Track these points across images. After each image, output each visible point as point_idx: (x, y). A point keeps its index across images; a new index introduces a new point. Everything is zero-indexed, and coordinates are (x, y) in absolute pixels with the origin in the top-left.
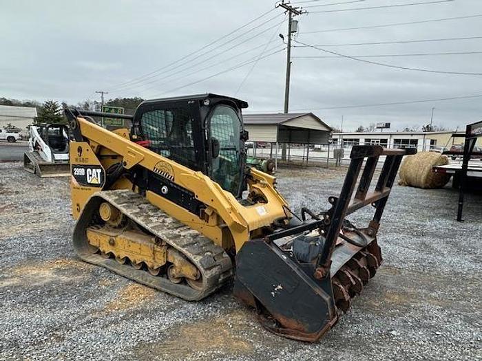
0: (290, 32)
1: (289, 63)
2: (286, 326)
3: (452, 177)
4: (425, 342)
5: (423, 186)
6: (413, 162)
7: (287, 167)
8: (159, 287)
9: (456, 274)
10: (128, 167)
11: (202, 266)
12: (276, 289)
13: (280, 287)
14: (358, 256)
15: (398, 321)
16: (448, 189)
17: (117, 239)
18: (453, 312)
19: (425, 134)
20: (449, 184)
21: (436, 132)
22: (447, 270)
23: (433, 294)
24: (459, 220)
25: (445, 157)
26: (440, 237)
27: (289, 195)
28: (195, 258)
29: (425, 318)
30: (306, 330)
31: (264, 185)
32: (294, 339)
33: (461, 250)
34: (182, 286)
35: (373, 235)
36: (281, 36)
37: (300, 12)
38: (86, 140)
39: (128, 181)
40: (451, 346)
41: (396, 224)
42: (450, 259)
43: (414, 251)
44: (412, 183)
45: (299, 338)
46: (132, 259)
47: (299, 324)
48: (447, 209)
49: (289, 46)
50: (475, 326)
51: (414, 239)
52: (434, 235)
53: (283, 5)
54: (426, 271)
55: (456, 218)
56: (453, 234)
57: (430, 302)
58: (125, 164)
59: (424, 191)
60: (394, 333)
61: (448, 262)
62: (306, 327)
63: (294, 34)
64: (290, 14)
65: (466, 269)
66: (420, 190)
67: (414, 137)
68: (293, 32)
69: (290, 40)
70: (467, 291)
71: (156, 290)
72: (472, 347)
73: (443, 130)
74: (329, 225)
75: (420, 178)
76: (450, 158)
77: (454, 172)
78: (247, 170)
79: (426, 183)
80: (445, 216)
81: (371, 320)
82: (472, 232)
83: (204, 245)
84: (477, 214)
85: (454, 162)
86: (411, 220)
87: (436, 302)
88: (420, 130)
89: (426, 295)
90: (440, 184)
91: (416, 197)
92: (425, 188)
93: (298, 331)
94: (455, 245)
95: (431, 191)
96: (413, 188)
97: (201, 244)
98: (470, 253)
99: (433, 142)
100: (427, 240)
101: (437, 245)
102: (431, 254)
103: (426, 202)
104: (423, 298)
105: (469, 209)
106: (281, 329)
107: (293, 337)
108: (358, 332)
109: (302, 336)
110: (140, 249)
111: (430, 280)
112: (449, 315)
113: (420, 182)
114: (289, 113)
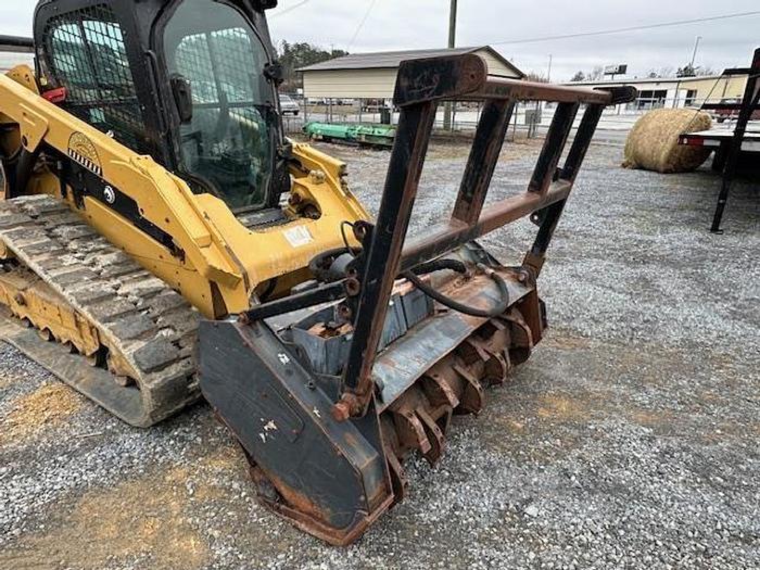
2: (293, 504)
3: (713, 153)
4: (595, 534)
5: (662, 169)
6: (650, 126)
7: (449, 141)
9: (693, 346)
10: (31, 148)
11: (138, 363)
12: (266, 428)
13: (271, 425)
14: (484, 332)
15: (550, 475)
16: (704, 172)
18: (674, 442)
19: (680, 81)
20: (707, 164)
21: (699, 77)
22: (676, 335)
23: (640, 398)
24: (715, 229)
25: (706, 117)
26: (675, 265)
27: (434, 189)
28: (124, 347)
29: (610, 462)
30: (327, 519)
31: (319, 180)
32: (308, 533)
33: (710, 292)
34: (131, 392)
35: (530, 281)
40: (652, 547)
41: (601, 241)
42: (686, 312)
43: (621, 296)
44: (645, 164)
45: (314, 533)
46: (55, 334)
47: (313, 504)
48: (696, 210)
50: (715, 487)
51: (628, 271)
52: (665, 261)
54: (635, 342)
55: (710, 226)
56: (698, 259)
57: (629, 418)
58: (25, 141)
59: (662, 176)
60: (531, 510)
61: (680, 318)
62: (327, 513)
65: (715, 333)
66: (657, 175)
67: (661, 87)
70: (708, 386)
71: (86, 397)
72: (699, 550)
73: (711, 73)
74: (357, 296)
75: (659, 155)
76: (715, 120)
77: (718, 143)
78: (284, 148)
79: (668, 162)
80: (690, 223)
81: (494, 470)
82: (736, 254)
83: (163, 314)
84: (747, 217)
85: (720, 125)
86: (629, 231)
87: (641, 416)
88: (673, 76)
89: (624, 399)
90: (691, 165)
91: (646, 189)
92: (665, 172)
93: (312, 518)
94: (701, 280)
95: (674, 176)
96: (644, 172)
97: (156, 312)
98: (725, 297)
99: (690, 93)
100: (649, 271)
101: (668, 281)
102: (651, 301)
103: (662, 199)
104: (619, 406)
105: (735, 209)
106: (283, 507)
107: (303, 527)
108: (456, 507)
109: (319, 529)
110: (59, 316)
111: (640, 362)
112: (663, 453)
113: (658, 162)
114: (456, 46)
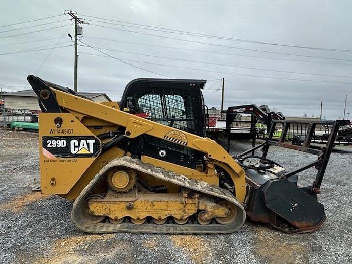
0: (76, 34)
1: (77, 56)
2: (300, 227)
8: (196, 232)
10: (132, 136)
12: (293, 207)
13: (296, 205)
17: (135, 203)
30: (312, 225)
32: (306, 233)
34: (214, 225)
36: (70, 35)
37: (83, 22)
38: (65, 110)
39: (119, 149)
45: (308, 231)
46: (156, 216)
47: (307, 223)
49: (76, 44)
53: (71, 14)
58: (129, 134)
62: (312, 223)
63: (79, 36)
64: (76, 21)
68: (79, 34)
69: (76, 40)
71: (194, 234)
93: (307, 228)
106: (297, 230)
107: (305, 232)
109: (310, 229)
110: (167, 205)
